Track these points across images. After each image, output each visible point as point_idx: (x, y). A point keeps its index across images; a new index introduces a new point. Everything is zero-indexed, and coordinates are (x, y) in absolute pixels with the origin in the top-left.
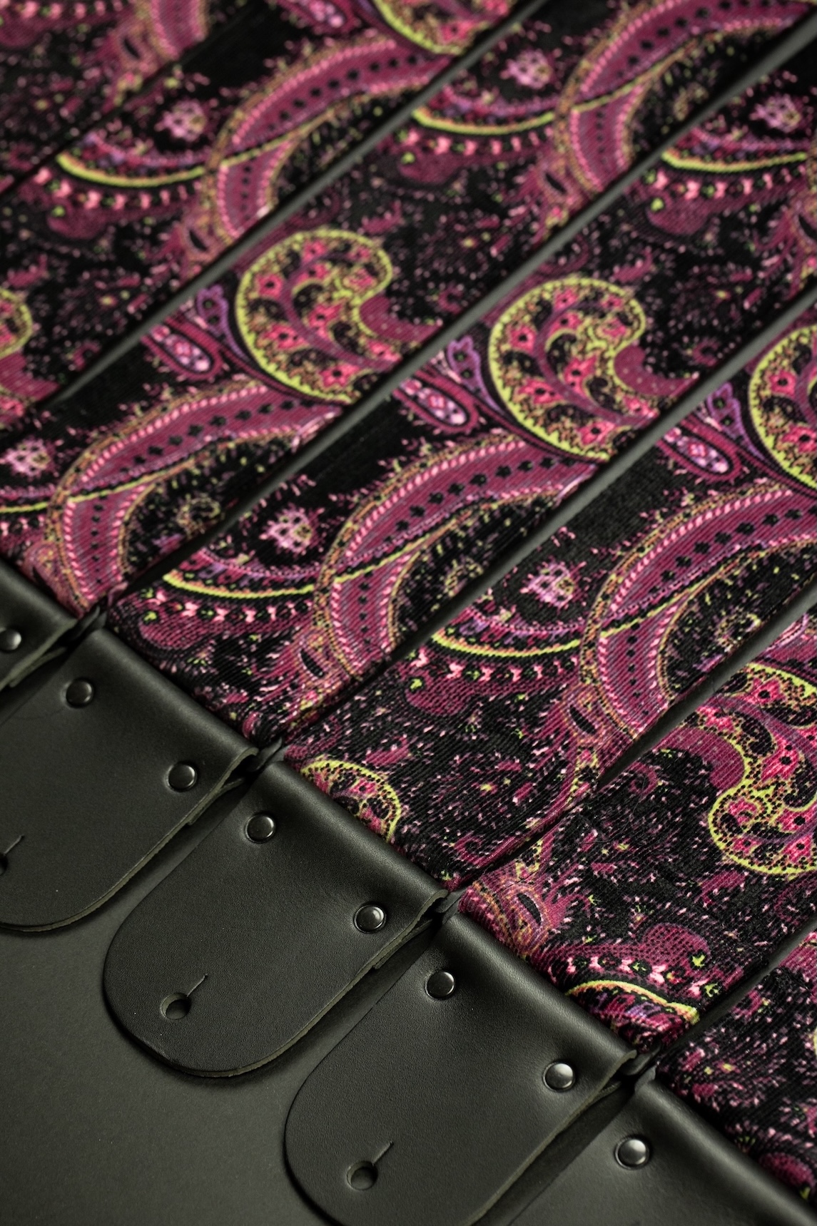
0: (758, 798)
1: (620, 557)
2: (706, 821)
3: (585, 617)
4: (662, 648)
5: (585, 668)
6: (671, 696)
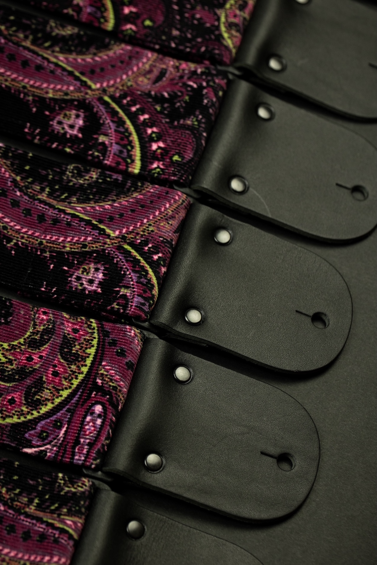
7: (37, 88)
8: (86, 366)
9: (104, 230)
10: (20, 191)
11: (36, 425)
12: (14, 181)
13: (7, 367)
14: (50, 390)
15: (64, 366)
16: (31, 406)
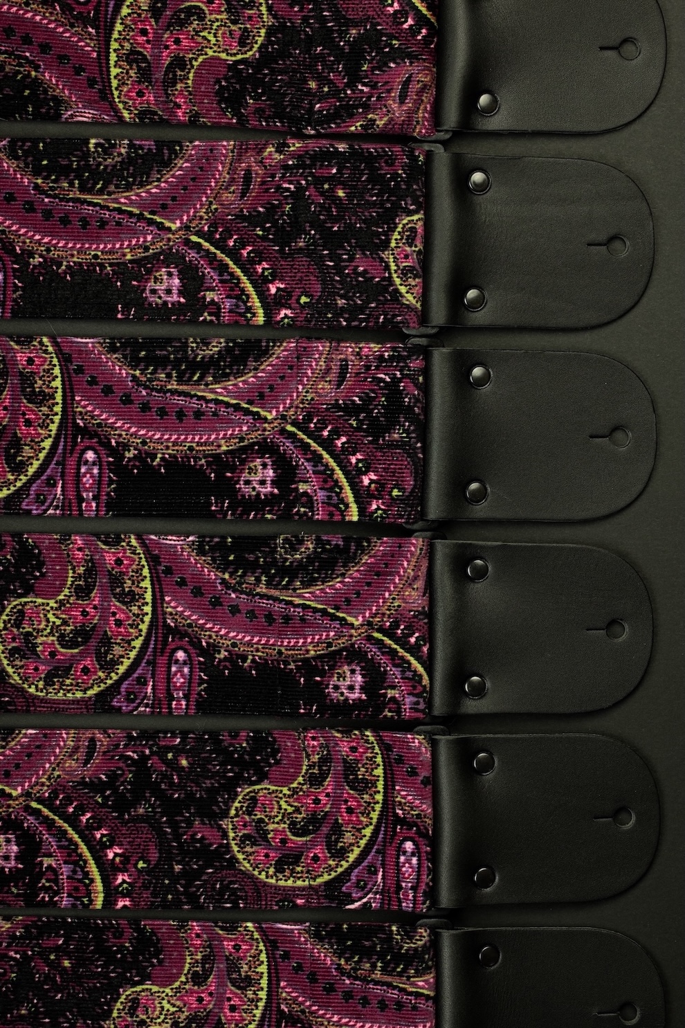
0: (215, 37)
1: (111, 265)
2: (254, 55)
3: (171, 249)
4: (156, 183)
5: (206, 217)
6: (188, 146)
7: (205, 444)
8: (379, 792)
9: (344, 619)
10: (234, 592)
11: (350, 875)
12: (224, 581)
13: (296, 818)
14: (350, 832)
15: (356, 798)
16: (338, 857)
